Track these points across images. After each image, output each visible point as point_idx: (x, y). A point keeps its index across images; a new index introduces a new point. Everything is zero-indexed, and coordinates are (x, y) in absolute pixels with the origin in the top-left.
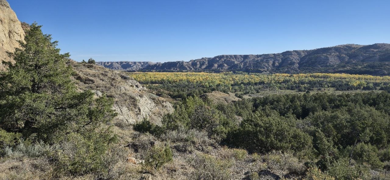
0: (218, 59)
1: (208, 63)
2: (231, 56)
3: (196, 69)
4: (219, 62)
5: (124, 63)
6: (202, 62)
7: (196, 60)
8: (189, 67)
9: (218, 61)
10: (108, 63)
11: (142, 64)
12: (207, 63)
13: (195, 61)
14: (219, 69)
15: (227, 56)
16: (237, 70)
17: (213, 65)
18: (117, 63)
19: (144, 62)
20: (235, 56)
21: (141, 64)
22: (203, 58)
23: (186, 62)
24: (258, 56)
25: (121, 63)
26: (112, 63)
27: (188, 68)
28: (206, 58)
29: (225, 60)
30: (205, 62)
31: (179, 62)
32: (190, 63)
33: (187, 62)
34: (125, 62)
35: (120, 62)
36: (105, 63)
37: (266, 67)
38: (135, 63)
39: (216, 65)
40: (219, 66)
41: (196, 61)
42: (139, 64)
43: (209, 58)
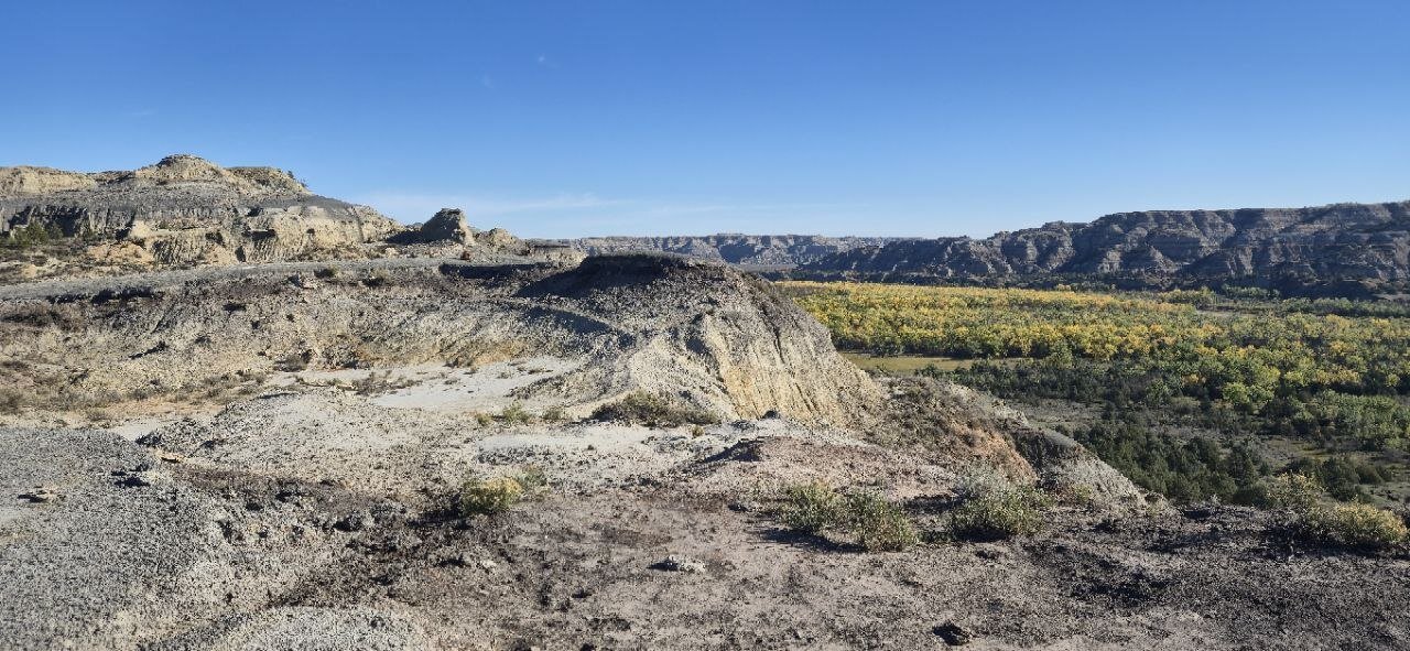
0: (1117, 228)
1: (1074, 246)
2: (1178, 216)
3: (1021, 270)
4: (1125, 242)
5: (730, 242)
6: (1047, 239)
7: (1021, 232)
8: (994, 263)
9: (1119, 238)
10: (676, 240)
11: (791, 242)
12: (1068, 244)
13: (1016, 234)
14: (1139, 274)
15: (1159, 216)
16: (1230, 281)
17: (1099, 256)
18: (706, 239)
19: (796, 238)
20: (1198, 217)
21: (786, 243)
22: (1047, 227)
23: (978, 243)
24: (1309, 215)
25: (720, 239)
26: (689, 240)
27: (990, 267)
28: (1061, 223)
29: (1151, 235)
30: (1060, 244)
31: (949, 241)
32: (997, 243)
33: (984, 243)
34: (734, 238)
35: (715, 238)
36: (666, 241)
37: (1383, 268)
38: (766, 240)
39: (1114, 256)
40: (1129, 259)
41: (1020, 238)
42: (781, 245)
43: (1077, 226)
